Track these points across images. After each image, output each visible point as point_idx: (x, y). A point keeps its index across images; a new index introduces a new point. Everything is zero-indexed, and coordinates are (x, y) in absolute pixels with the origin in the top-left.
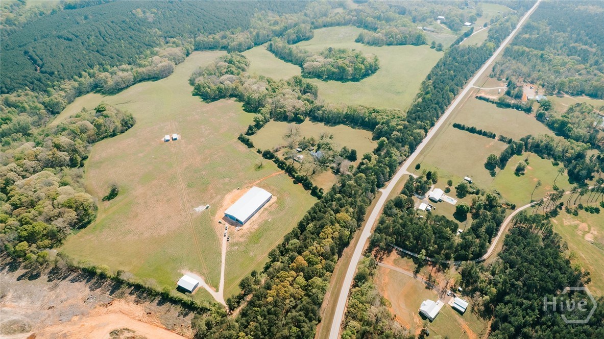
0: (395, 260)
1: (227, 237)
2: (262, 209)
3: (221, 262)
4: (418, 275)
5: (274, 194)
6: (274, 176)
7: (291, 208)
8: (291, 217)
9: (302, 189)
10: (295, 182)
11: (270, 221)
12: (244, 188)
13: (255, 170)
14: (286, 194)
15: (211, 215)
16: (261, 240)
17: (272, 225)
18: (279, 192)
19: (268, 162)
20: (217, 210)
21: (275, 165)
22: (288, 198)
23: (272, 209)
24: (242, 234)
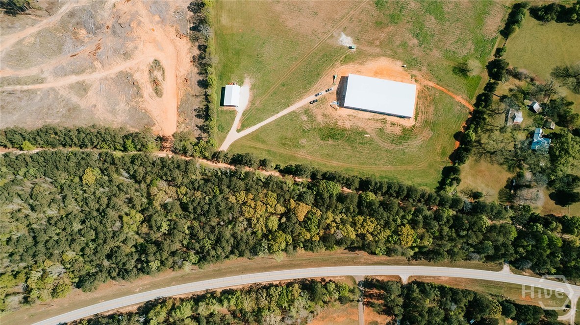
1: (316, 98)
2: (381, 117)
3: (278, 113)
5: (418, 118)
6: (456, 101)
7: (402, 153)
8: (386, 161)
9: (450, 151)
10: (458, 136)
11: (366, 137)
12: (409, 73)
13: (455, 68)
14: (427, 133)
15: (341, 59)
16: (331, 142)
17: (360, 143)
18: (426, 123)
19: (482, 75)
20: (353, 62)
21: (480, 90)
22: (420, 141)
23: (389, 129)
24: (329, 114)
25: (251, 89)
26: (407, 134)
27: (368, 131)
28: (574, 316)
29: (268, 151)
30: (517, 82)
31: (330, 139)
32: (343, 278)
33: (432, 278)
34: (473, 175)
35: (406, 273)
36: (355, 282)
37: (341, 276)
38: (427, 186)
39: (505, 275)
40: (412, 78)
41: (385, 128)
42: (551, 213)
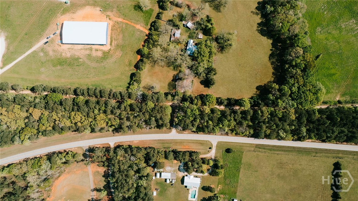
0: (98, 172)
1: (47, 40)
2: (89, 46)
3: (25, 53)
4: (95, 192)
5: (112, 44)
6: (136, 29)
7: (104, 68)
8: (94, 74)
9: (134, 63)
10: (139, 52)
11: (80, 61)
12: (105, 15)
13: (135, 6)
14: (119, 53)
15: (61, 11)
16: (59, 67)
17: (77, 66)
18: (118, 46)
19: (154, 8)
20: (69, 12)
21: (153, 19)
22: (115, 58)
23: (94, 54)
24: (56, 49)
25: (6, 40)
26: (106, 55)
27: (81, 57)
28: (214, 153)
29: (22, 78)
30: (178, 9)
31: (58, 66)
32: (76, 148)
33: (128, 142)
34: (151, 76)
35: (112, 141)
36: (83, 150)
37: (75, 148)
38: (121, 87)
39: (174, 135)
40: (107, 18)
41: (92, 53)
42: (202, 93)
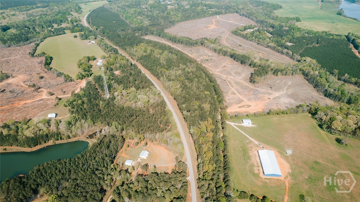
0: (168, 169)
3: (246, 134)
4: (153, 167)
5: (266, 180)
6: (284, 196)
7: (247, 174)
8: (240, 168)
9: (255, 194)
10: (265, 198)
11: (248, 161)
13: (303, 196)
14: (260, 184)
15: (280, 151)
17: (244, 159)
18: (266, 183)
20: (281, 155)
22: (255, 181)
23: (255, 168)
24: (253, 148)
26: (257, 176)
27: (251, 161)
29: (230, 133)
31: (242, 149)
36: (184, 161)
37: (186, 157)
38: (234, 185)
40: (286, 176)
